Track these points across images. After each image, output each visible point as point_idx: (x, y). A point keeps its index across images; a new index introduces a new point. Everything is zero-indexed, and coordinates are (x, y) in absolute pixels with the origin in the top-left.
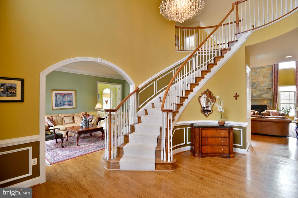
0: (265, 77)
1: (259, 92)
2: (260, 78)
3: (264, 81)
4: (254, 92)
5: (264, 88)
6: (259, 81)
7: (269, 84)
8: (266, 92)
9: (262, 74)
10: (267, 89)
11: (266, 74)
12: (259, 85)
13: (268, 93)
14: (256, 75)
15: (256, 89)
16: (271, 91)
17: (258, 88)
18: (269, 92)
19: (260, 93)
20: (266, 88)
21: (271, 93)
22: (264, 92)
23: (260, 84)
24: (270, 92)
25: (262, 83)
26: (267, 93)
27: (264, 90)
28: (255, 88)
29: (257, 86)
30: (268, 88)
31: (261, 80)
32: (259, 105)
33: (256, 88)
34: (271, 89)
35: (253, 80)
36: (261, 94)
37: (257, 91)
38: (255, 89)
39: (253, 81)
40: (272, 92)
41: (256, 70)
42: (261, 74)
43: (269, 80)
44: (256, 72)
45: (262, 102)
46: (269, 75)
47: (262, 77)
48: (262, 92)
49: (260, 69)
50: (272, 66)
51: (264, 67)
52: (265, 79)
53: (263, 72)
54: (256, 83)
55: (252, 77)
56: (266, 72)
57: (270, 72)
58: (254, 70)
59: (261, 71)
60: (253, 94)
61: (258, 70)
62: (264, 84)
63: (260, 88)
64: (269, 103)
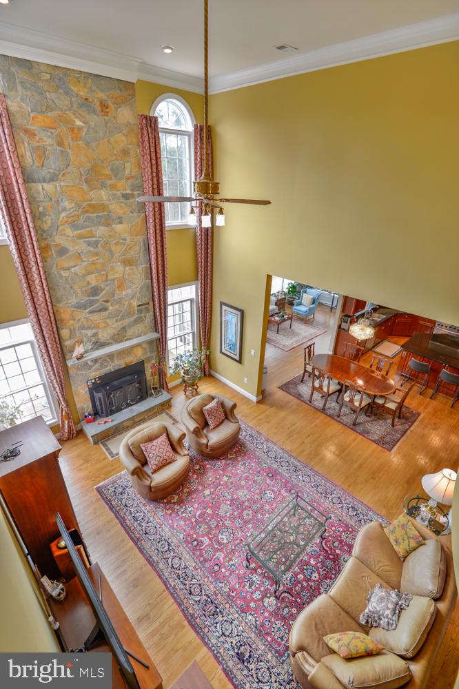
0: (128, 262)
1: (117, 321)
2: (112, 268)
3: (126, 277)
5: (130, 305)
6: (110, 277)
7: (142, 288)
8: (136, 316)
9: (119, 248)
10: (139, 306)
11: (130, 249)
12: (114, 295)
13: (142, 321)
14: (97, 254)
15: (107, 313)
16: (149, 311)
17: (110, 308)
18: (145, 317)
19: (120, 325)
20: (135, 303)
21: (150, 315)
22: (132, 319)
23: (117, 292)
24: (147, 315)
25: (121, 286)
26: (139, 320)
27: (130, 314)
28: (100, 311)
29: (107, 301)
30: (140, 303)
31: (116, 276)
32: (123, 366)
33: (106, 309)
34: (148, 304)
35: (89, 278)
36: (124, 328)
37: (109, 321)
38: (103, 313)
39: (88, 283)
40: (152, 313)
41: (94, 229)
42: (114, 248)
43: (141, 271)
44: (94, 237)
45: (130, 353)
46: (139, 253)
47: (119, 264)
48: (126, 321)
49: (109, 225)
50: (143, 215)
51: (119, 218)
52: (127, 268)
53: (122, 241)
54: (104, 289)
55: (84, 264)
56: (127, 238)
57: (141, 238)
58: (83, 228)
59: (112, 234)
60: (100, 336)
61: (100, 227)
62: (129, 291)
63: (116, 307)
64: (148, 350)
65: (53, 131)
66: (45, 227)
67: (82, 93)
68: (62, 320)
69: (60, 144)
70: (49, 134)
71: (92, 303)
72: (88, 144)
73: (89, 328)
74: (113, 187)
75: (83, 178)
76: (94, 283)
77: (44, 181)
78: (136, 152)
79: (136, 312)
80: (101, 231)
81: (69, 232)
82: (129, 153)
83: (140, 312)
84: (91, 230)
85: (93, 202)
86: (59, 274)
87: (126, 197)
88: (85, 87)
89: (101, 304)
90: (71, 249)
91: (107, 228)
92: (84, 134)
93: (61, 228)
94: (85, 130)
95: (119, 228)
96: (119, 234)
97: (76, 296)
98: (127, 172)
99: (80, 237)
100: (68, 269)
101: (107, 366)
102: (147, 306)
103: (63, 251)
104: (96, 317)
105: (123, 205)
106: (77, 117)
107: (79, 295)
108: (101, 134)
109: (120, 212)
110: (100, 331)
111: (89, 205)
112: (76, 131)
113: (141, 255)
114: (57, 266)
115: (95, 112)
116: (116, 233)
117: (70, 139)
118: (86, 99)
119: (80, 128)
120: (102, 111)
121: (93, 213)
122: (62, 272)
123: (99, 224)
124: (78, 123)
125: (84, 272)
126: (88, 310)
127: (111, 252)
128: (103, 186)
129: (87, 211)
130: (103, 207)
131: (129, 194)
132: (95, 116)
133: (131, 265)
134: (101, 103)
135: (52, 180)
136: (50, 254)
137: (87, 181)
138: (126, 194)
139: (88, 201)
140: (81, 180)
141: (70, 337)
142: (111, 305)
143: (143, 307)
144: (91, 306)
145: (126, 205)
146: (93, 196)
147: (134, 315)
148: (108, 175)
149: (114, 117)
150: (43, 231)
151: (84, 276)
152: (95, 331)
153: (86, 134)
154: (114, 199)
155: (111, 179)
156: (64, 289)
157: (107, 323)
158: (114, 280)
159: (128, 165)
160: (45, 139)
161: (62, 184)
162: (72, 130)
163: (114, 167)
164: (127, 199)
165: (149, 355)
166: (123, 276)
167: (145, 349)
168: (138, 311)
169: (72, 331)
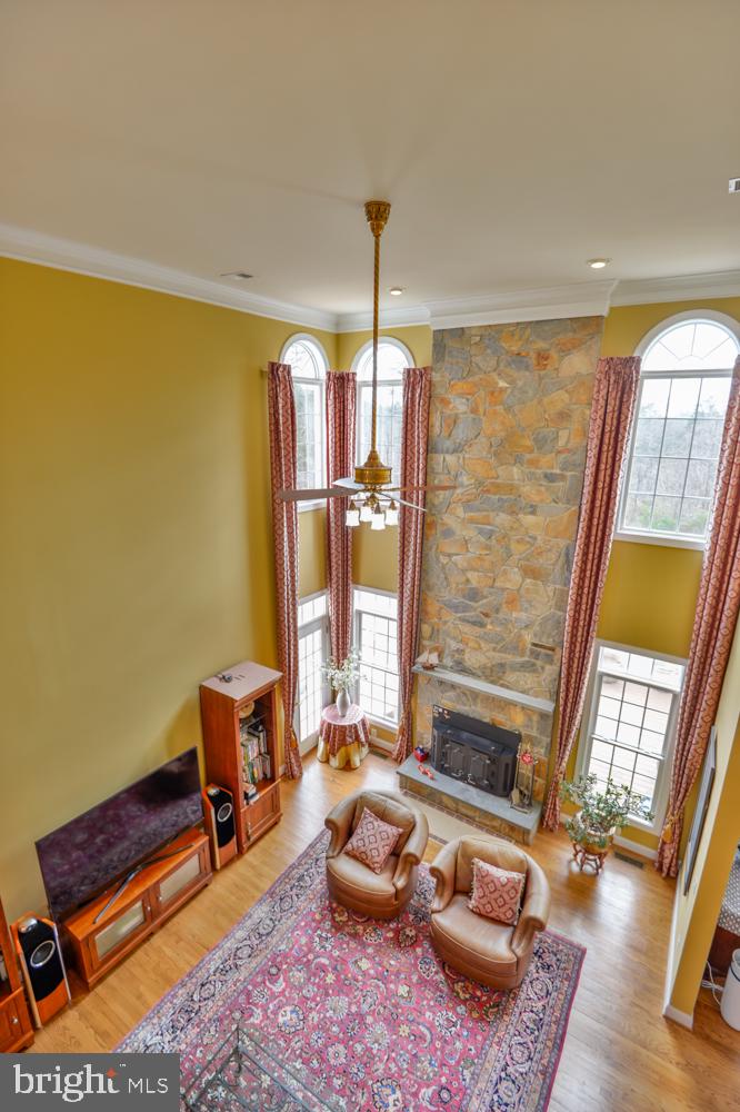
0: (531, 572)
1: (494, 649)
2: (505, 572)
3: (522, 591)
4: (472, 644)
5: (520, 636)
6: (497, 584)
7: (546, 620)
8: (527, 659)
9: (522, 548)
10: (535, 645)
11: (540, 554)
12: (497, 611)
13: (535, 671)
14: (488, 547)
15: (481, 631)
16: (551, 662)
17: (489, 627)
18: (543, 668)
19: (498, 657)
20: (528, 638)
21: (550, 671)
22: (519, 659)
23: (504, 608)
24: (548, 667)
25: (512, 602)
26: (532, 668)
27: (516, 648)
28: (474, 623)
29: (486, 615)
30: (537, 642)
31: (509, 585)
32: (487, 720)
33: (482, 625)
34: (551, 649)
35: (470, 575)
36: (502, 665)
37: (483, 644)
38: (477, 629)
39: (468, 581)
40: (556, 668)
41: (492, 514)
42: (513, 546)
43: (551, 594)
44: (489, 524)
45: (503, 709)
46: (554, 565)
47: (516, 570)
48: (509, 658)
49: (513, 513)
50: (575, 508)
51: (532, 506)
52: (528, 581)
53: (528, 539)
54: (486, 597)
55: (469, 555)
56: (539, 538)
57: (563, 543)
58: (479, 510)
59: (516, 526)
60: (467, 656)
61: (501, 514)
62: (523, 615)
63: (498, 629)
64: (535, 725)
65: (469, 397)
66: (436, 502)
67: (513, 348)
68: (427, 613)
69: (474, 411)
70: (464, 400)
71: (466, 608)
72: (509, 409)
73: (454, 638)
74: (534, 463)
75: (493, 449)
76: (474, 583)
77: (447, 452)
78: (584, 414)
79: (528, 653)
80: (502, 519)
81: (460, 511)
82: (570, 416)
83: (535, 655)
84: (488, 516)
85: (498, 481)
86: (438, 559)
87: (550, 478)
88: (520, 339)
89: (478, 616)
90: (458, 532)
91: (509, 517)
92: (506, 396)
93: (453, 506)
94: (509, 391)
95: (529, 520)
96: (527, 529)
97: (450, 592)
98: (561, 443)
99: (472, 521)
100: (450, 555)
101: (465, 705)
102: (550, 652)
103: (448, 533)
104: (467, 629)
105: (543, 489)
106: (501, 378)
107: (453, 592)
108: (531, 393)
109: (536, 498)
110: (467, 650)
111: (492, 483)
112: (496, 394)
113: (558, 568)
114: (437, 548)
115: (527, 368)
116: (522, 525)
117: (487, 404)
118: (519, 354)
119: (502, 390)
120: (539, 364)
121: (495, 494)
122: (441, 557)
123: (501, 509)
124: (502, 384)
125: (465, 564)
126: (459, 615)
127: (508, 548)
128: (518, 460)
129: (488, 491)
130: (511, 488)
131: (556, 474)
132: (527, 373)
133: (535, 578)
134: (539, 354)
135: (455, 451)
136: (433, 532)
137: (496, 454)
138: (551, 474)
139: (493, 478)
140: (489, 452)
141: (431, 637)
142: (492, 623)
143: (543, 651)
144: (463, 612)
145: (547, 490)
146: (500, 473)
147: (522, 656)
148: (528, 447)
149: (556, 369)
150: (433, 505)
151: (464, 571)
152: (461, 646)
153: (509, 397)
154: (530, 480)
155: (532, 452)
156: (438, 577)
157: (480, 645)
158: (503, 590)
159: (563, 435)
160: (459, 407)
161: (467, 456)
162: (492, 393)
163: (540, 436)
164: (552, 481)
165: (534, 733)
166: (518, 590)
167: (530, 720)
168: (532, 652)
169: (435, 632)
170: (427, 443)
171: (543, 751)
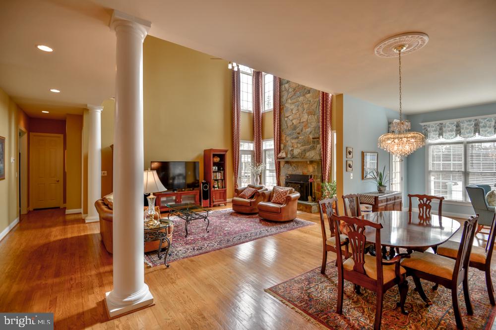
0: (309, 113)
1: (302, 145)
2: (303, 116)
4: (295, 146)
5: (309, 137)
6: (301, 121)
7: (315, 128)
9: (306, 106)
10: (313, 138)
11: (312, 106)
12: (302, 131)
13: (315, 149)
14: (298, 110)
15: (298, 140)
16: (319, 143)
17: (300, 138)
18: (317, 147)
19: (303, 148)
20: (311, 137)
22: (309, 146)
23: (304, 129)
25: (306, 126)
26: (313, 148)
27: (308, 143)
28: (295, 138)
29: (299, 134)
31: (304, 120)
32: (301, 174)
33: (298, 138)
34: (318, 138)
35: (293, 121)
36: (305, 150)
37: (299, 145)
39: (293, 123)
40: (320, 145)
41: (298, 98)
44: (298, 102)
45: (306, 168)
46: (316, 107)
47: (306, 114)
48: (307, 147)
49: (304, 95)
51: (308, 91)
52: (310, 116)
53: (308, 102)
54: (298, 127)
55: (293, 115)
56: (311, 100)
58: (295, 99)
60: (294, 152)
61: (300, 97)
62: (309, 129)
63: (302, 137)
64: (316, 170)
66: (283, 101)
68: (282, 140)
71: (293, 134)
73: (290, 146)
76: (295, 124)
77: (285, 84)
79: (312, 143)
80: (301, 99)
81: (290, 101)
83: (314, 142)
89: (296, 135)
90: (290, 108)
93: (288, 100)
95: (308, 96)
99: (293, 103)
100: (288, 117)
101: (295, 171)
102: (318, 140)
103: (287, 109)
104: (294, 141)
107: (289, 129)
110: (294, 149)
114: (284, 116)
116: (306, 98)
121: (298, 91)
122: (285, 119)
123: (300, 95)
125: (292, 118)
126: (292, 137)
127: (303, 107)
130: (303, 88)
135: (287, 82)
136: (283, 111)
141: (284, 148)
142: (300, 136)
143: (316, 140)
147: (310, 144)
152: (292, 148)
156: (285, 126)
158: (303, 122)
165: (316, 174)
166: (307, 121)
167: (314, 168)
168: (313, 141)
169: (285, 146)
170: (280, 83)
171: (319, 180)
